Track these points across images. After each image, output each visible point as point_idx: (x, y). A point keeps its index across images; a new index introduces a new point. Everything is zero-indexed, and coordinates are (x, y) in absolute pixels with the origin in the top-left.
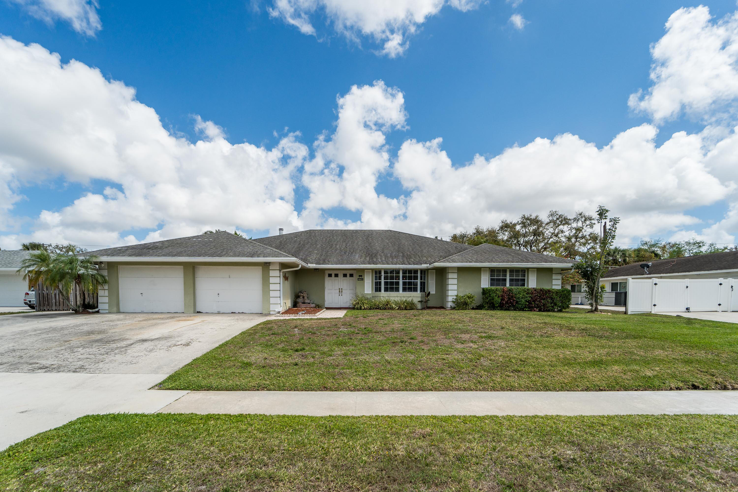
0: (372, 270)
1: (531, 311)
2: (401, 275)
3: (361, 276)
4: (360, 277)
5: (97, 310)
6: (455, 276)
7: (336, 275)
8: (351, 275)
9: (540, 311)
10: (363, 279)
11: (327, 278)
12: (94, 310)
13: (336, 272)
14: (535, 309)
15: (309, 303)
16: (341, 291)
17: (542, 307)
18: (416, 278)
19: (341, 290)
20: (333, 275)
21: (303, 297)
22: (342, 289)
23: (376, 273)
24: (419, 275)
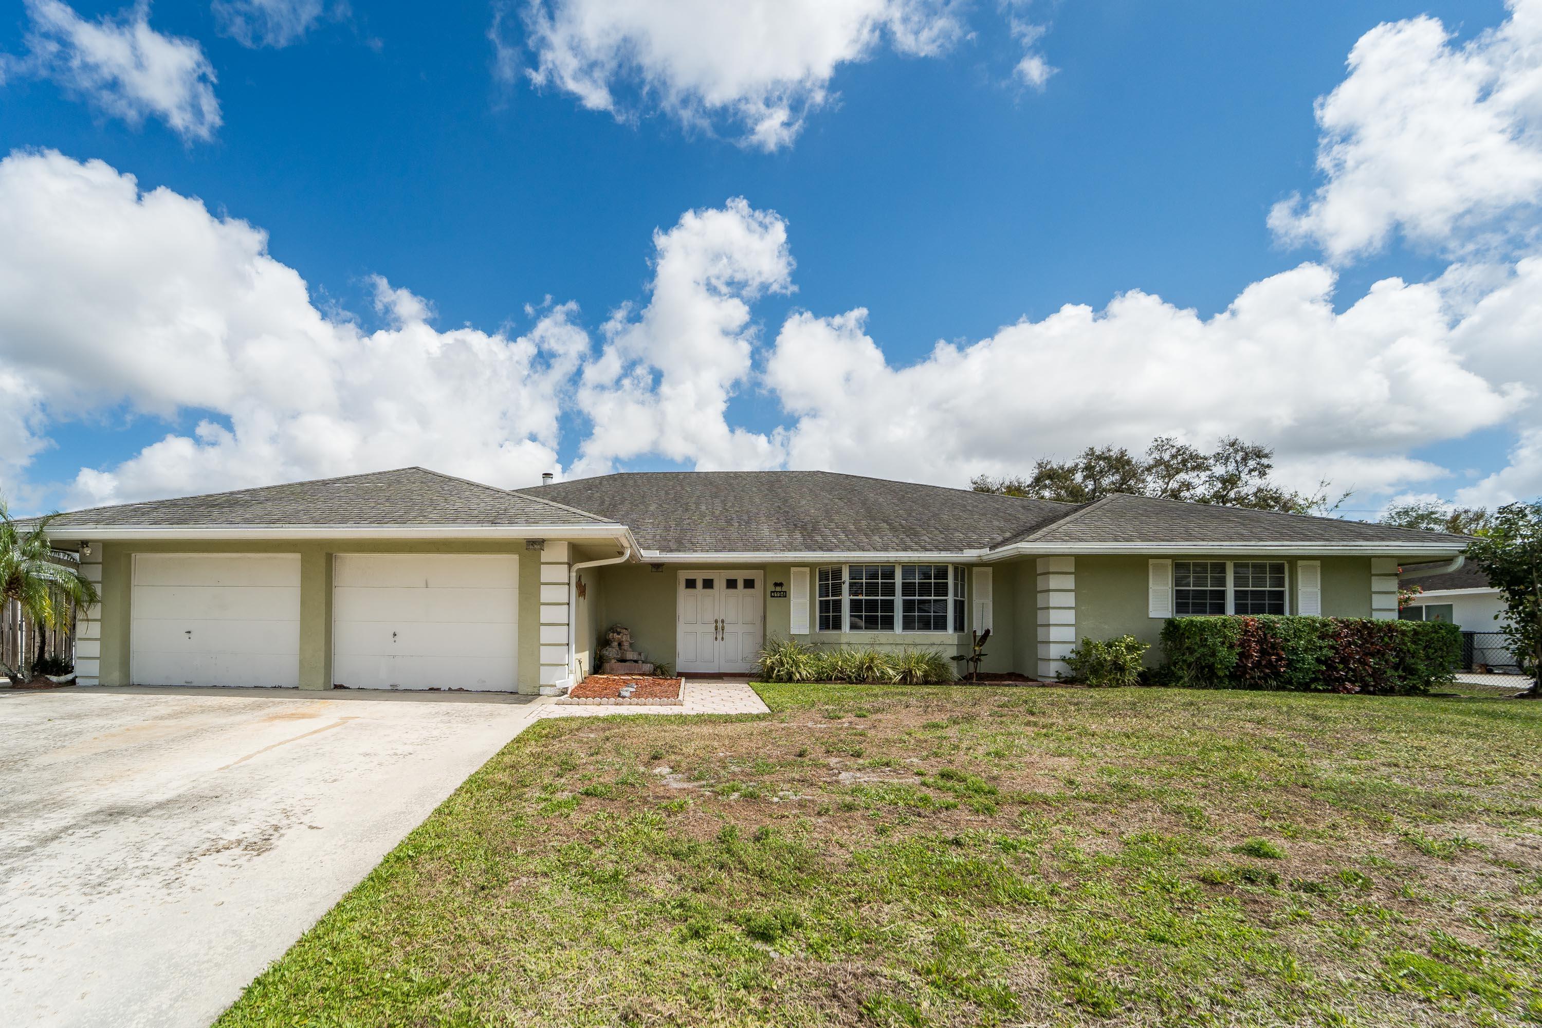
0: (811, 566)
1: (1334, 691)
2: (898, 580)
3: (781, 585)
4: (778, 589)
5: (70, 677)
6: (1069, 582)
7: (708, 584)
8: (749, 584)
9: (1365, 691)
10: (784, 595)
11: (682, 592)
12: (63, 678)
13: (708, 575)
14: (1348, 685)
15: (636, 661)
16: (719, 627)
17: (1369, 679)
18: (942, 590)
19: (719, 625)
20: (699, 584)
21: (620, 645)
22: (723, 621)
23: (824, 576)
24: (950, 581)
